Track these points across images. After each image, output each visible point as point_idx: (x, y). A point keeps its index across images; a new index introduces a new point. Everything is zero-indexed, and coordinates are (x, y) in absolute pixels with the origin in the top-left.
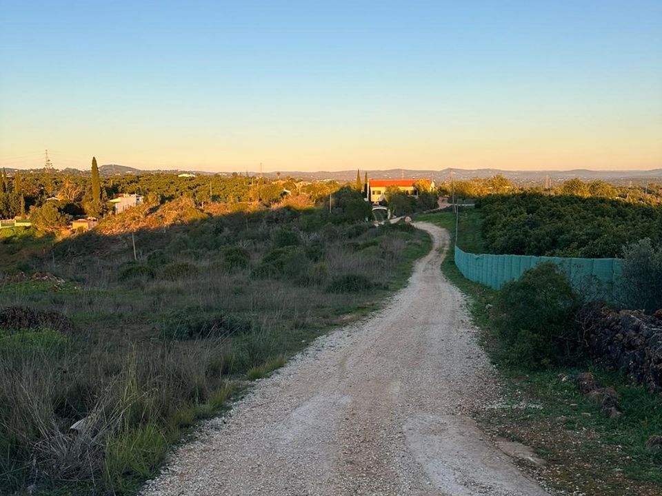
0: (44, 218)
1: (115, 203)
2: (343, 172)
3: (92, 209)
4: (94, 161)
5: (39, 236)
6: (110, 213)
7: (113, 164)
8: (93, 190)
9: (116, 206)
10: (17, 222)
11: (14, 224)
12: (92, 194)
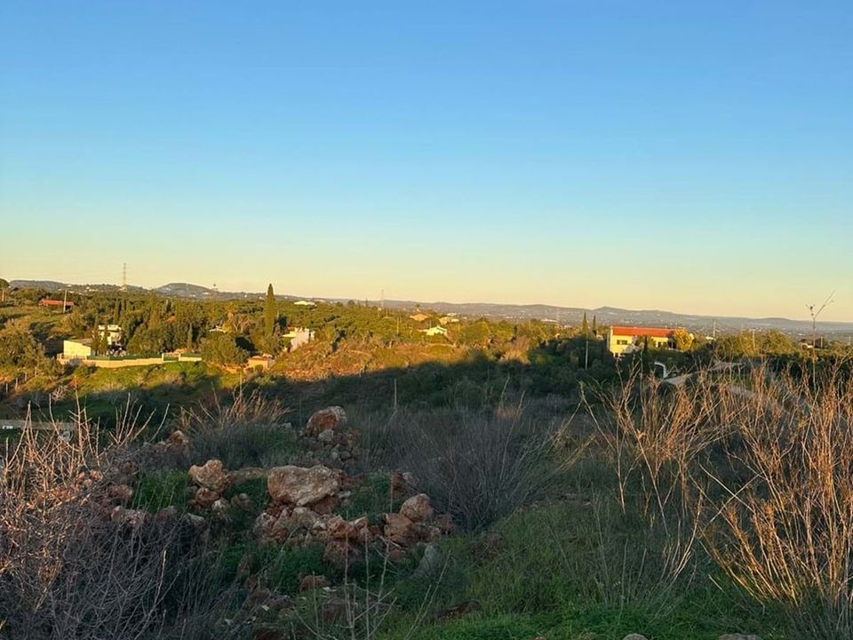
0: (220, 353)
1: (291, 338)
2: (469, 304)
3: (268, 345)
4: (270, 288)
5: (211, 374)
6: (286, 349)
7: (187, 283)
8: (267, 323)
9: (292, 341)
10: (182, 355)
11: (177, 358)
12: (264, 326)
